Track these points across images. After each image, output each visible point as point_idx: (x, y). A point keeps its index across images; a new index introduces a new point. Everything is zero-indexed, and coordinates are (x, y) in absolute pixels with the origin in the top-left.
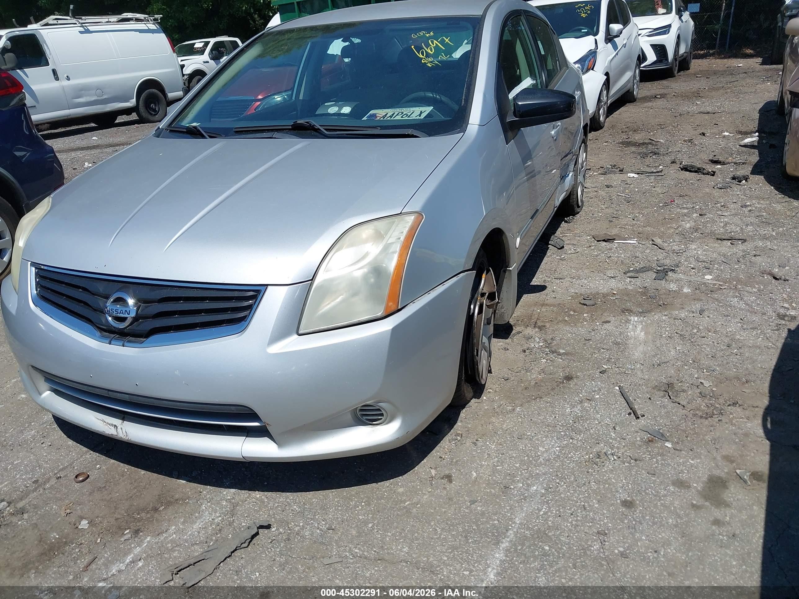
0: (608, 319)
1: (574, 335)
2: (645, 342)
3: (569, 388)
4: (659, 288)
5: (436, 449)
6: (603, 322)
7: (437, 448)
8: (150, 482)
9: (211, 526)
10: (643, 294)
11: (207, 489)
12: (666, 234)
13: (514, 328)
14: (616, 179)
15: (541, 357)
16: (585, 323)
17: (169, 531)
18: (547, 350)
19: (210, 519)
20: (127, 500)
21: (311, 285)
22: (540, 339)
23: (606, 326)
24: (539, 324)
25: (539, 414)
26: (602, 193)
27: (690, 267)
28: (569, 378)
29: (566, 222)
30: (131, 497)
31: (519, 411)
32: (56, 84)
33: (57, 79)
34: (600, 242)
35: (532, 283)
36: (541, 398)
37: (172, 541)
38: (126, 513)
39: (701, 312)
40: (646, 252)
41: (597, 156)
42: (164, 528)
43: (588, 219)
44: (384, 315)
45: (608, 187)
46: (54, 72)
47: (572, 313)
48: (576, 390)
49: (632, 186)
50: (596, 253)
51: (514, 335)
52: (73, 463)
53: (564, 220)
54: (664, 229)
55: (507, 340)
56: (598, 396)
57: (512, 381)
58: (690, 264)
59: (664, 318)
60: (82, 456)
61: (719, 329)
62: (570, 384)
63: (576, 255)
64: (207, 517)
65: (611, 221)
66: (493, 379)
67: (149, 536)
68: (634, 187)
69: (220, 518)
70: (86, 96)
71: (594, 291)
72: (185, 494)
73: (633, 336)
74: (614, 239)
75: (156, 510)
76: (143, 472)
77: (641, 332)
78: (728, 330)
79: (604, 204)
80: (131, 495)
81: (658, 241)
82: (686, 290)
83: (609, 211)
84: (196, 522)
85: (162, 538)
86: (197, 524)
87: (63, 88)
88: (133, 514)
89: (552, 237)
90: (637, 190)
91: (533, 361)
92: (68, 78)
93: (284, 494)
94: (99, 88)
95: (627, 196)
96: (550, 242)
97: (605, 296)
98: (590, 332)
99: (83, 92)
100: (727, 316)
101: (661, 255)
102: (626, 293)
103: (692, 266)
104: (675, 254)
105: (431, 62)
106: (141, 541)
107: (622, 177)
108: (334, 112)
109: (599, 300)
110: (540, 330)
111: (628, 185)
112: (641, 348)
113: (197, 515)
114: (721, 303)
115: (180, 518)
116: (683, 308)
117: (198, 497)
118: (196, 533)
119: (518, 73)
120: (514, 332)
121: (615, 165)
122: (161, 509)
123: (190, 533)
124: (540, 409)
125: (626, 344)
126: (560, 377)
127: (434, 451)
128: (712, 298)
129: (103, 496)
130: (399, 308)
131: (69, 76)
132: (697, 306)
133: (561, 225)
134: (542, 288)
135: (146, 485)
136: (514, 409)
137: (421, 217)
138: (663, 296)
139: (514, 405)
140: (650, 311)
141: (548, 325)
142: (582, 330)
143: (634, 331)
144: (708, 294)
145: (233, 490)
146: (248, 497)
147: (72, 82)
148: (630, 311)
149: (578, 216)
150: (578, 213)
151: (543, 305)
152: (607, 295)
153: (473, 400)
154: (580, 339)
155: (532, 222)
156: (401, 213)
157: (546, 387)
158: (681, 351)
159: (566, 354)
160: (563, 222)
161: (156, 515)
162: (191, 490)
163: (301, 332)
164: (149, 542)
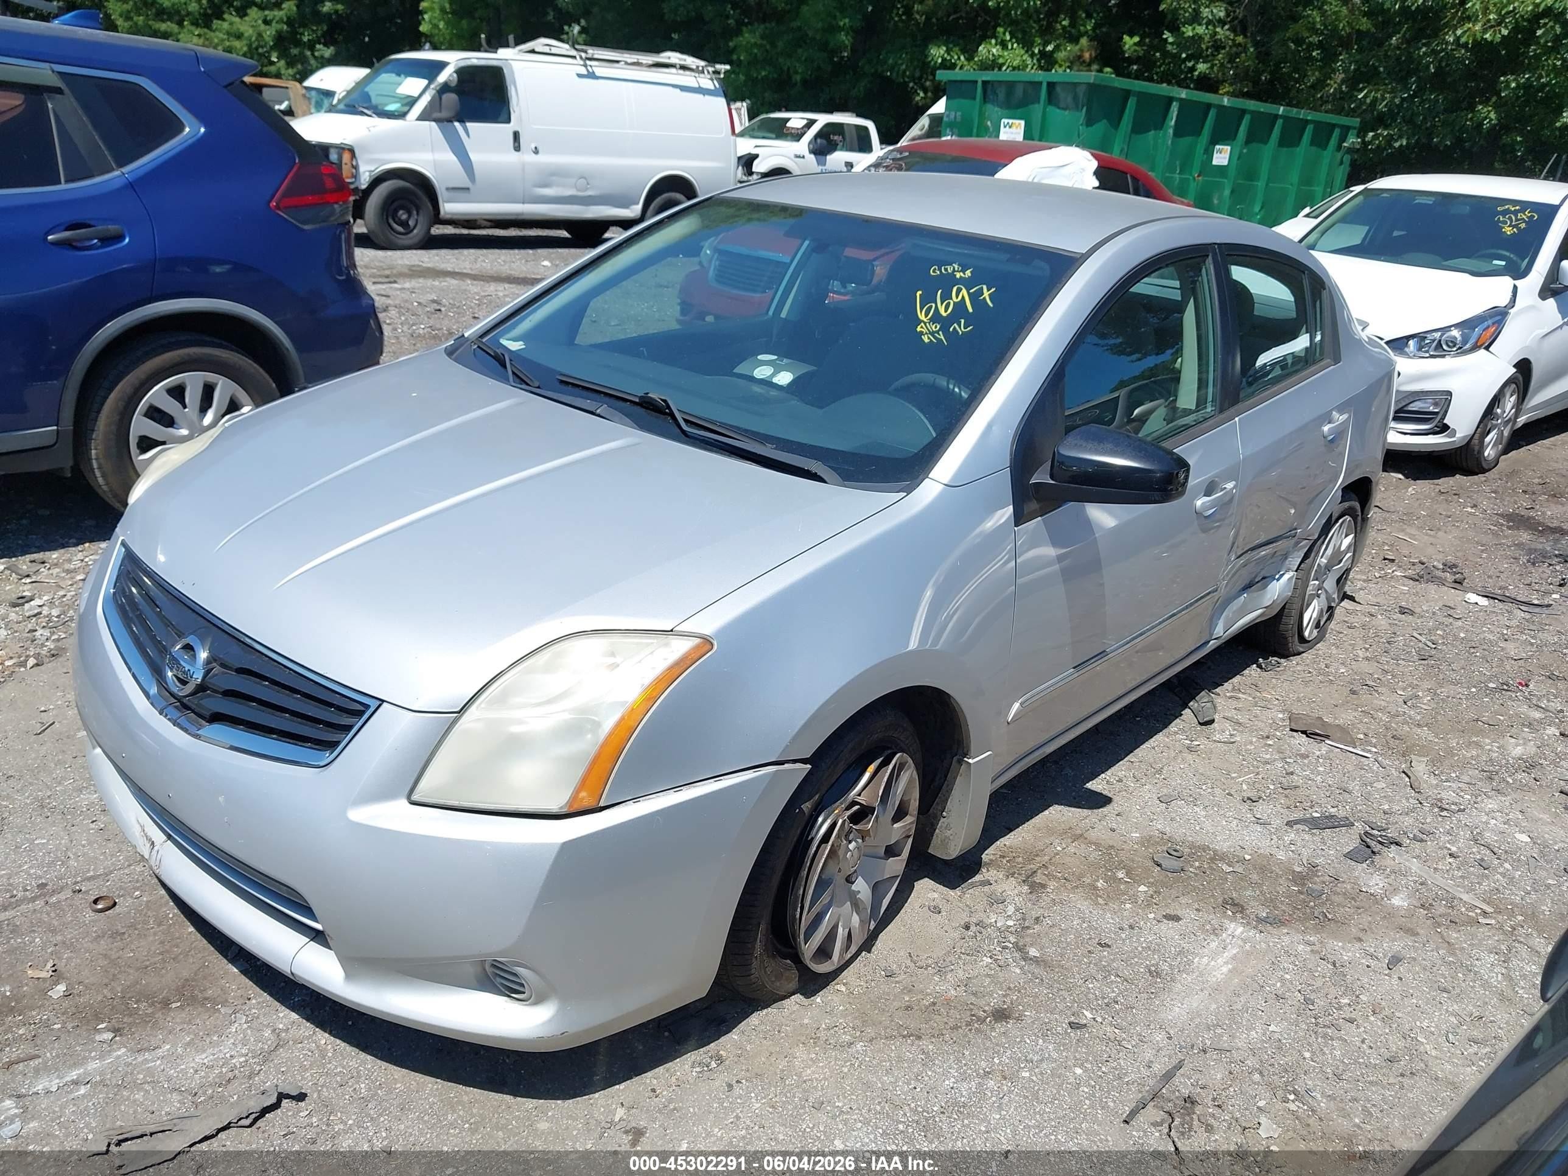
0: (1179, 913)
1: (1085, 925)
2: (1217, 989)
3: (988, 1038)
4: (1343, 877)
5: (657, 1070)
6: (1165, 917)
7: (660, 1070)
8: (189, 951)
9: (221, 1067)
10: (1300, 879)
11: (260, 996)
12: (1453, 755)
13: (984, 870)
14: (1437, 596)
15: (990, 951)
16: (1128, 906)
17: (157, 1051)
18: (1011, 939)
19: (228, 1055)
20: (137, 969)
21: (455, 722)
22: (1017, 910)
23: (1167, 927)
24: (1039, 878)
25: (888, 1072)
26: (1381, 621)
27: (1450, 849)
28: (1001, 1015)
29: (1260, 666)
30: (146, 967)
31: (857, 1051)
32: (513, 157)
33: (517, 148)
34: (1295, 734)
35: (1089, 785)
36: (919, 1038)
37: (150, 1072)
38: (122, 993)
39: (1394, 961)
40: (1375, 785)
41: (1432, 533)
42: (154, 1043)
43: (1310, 672)
44: (565, 810)
45: (1403, 611)
46: (516, 136)
47: (1121, 874)
48: (997, 1045)
49: (1459, 623)
50: (1268, 756)
51: (973, 886)
52: (111, 872)
53: (1256, 662)
54: (1458, 744)
55: (951, 892)
56: (1027, 1074)
57: (897, 982)
58: (1453, 844)
59: (1301, 947)
60: (129, 866)
61: (1400, 1015)
62: (993, 1029)
63: (1225, 747)
64: (226, 1049)
65: (1353, 692)
66: (865, 966)
67: (126, 1047)
68: (1461, 628)
69: (242, 1059)
70: (558, 185)
71: (1199, 840)
72: (225, 994)
73: (1202, 967)
74: (1327, 737)
75: (166, 1004)
76: (191, 929)
77: (1226, 963)
78: (1418, 1023)
79: (1367, 649)
80: (148, 963)
81: (1420, 767)
82: (1397, 901)
83: (1366, 667)
84: (204, 1051)
85: (140, 1059)
86: (203, 1056)
87: (524, 166)
88: (130, 998)
89: (1203, 693)
90: (1462, 635)
91: (968, 955)
92: (536, 151)
93: (363, 1055)
94: (584, 176)
95: (1430, 644)
96: (1191, 703)
97: (1218, 857)
98: (1121, 929)
99: (554, 178)
100: (1445, 990)
101: (1404, 801)
102: (1263, 866)
103: (1454, 849)
104: (1436, 810)
105: (932, 333)
106: (110, 1051)
107: (1450, 595)
108: (762, 377)
109: (1197, 864)
110: (1031, 893)
111: (1451, 620)
112: (1195, 1002)
113: (215, 1038)
114: (1453, 954)
115: (189, 1033)
116: (1360, 940)
117: (239, 1007)
118: (192, 1071)
119: (1177, 365)
120: (977, 878)
121: (1455, 566)
122: (174, 1005)
123: (182, 1067)
124: (900, 1059)
125: (1173, 980)
126: (986, 1008)
127: (649, 1074)
128: (1442, 937)
129: (111, 949)
130: (602, 804)
131: (540, 149)
132: (1398, 944)
133: (1246, 672)
134: (1100, 801)
135: (180, 954)
136: (851, 1044)
137: (708, 646)
138: (1337, 899)
139: (858, 1034)
140: (1282, 923)
141: (1052, 885)
142: (1107, 921)
143: (1214, 956)
144: (1439, 925)
145: (294, 1016)
146: (308, 1038)
147: (542, 158)
148: (1238, 907)
149: (1295, 660)
150: (1299, 654)
151: (1077, 838)
152: (1223, 857)
153: (798, 997)
154: (1090, 939)
155: (1076, 675)
156: (672, 631)
157: (945, 1020)
158: (1276, 1036)
159: (1037, 961)
160: (1255, 665)
161: (159, 1015)
162: (238, 989)
163: (415, 797)
164: (119, 1057)
